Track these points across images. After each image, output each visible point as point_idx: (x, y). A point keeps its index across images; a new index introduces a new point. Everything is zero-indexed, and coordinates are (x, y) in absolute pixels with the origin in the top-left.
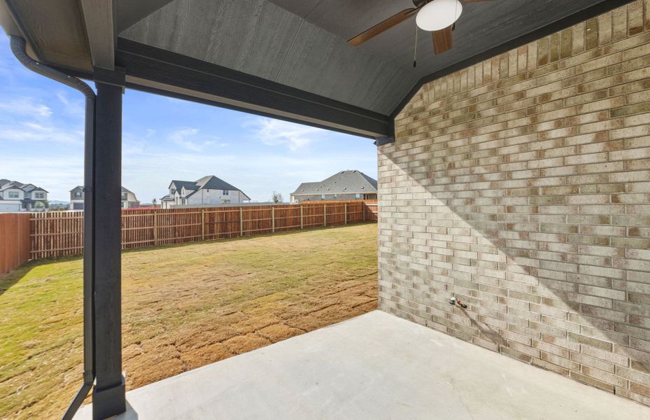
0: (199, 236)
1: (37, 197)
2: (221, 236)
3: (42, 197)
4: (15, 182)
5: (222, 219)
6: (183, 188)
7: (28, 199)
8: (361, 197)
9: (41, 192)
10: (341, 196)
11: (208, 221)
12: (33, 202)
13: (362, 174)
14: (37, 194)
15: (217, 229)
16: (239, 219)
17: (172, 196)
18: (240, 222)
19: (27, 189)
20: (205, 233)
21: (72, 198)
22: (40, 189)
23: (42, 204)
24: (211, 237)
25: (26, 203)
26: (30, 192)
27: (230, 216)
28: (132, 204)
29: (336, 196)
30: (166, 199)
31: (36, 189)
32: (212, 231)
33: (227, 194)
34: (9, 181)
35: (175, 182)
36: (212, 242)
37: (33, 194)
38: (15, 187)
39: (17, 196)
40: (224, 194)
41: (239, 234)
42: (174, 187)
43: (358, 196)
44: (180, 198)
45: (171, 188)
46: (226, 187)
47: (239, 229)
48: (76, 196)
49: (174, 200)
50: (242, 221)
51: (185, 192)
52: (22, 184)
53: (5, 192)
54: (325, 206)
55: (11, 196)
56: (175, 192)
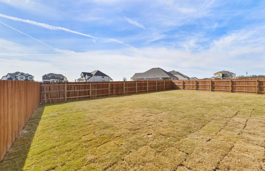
0: (107, 94)
1: (30, 79)
2: (116, 94)
3: (32, 79)
4: (22, 73)
5: (116, 87)
6: (86, 75)
7: (27, 79)
8: (162, 79)
10: (153, 78)
11: (111, 88)
13: (161, 69)
14: (30, 77)
15: (114, 91)
16: (123, 86)
17: (82, 79)
18: (123, 88)
19: (26, 76)
20: (110, 93)
21: (43, 79)
22: (31, 76)
24: (112, 95)
26: (28, 77)
27: (119, 85)
28: (65, 81)
29: (151, 78)
30: (79, 79)
31: (29, 75)
32: (112, 92)
33: (104, 78)
34: (20, 72)
35: (83, 73)
36: (113, 97)
37: (29, 77)
38: (22, 75)
39: (23, 78)
40: (102, 78)
41: (123, 93)
42: (83, 75)
43: (160, 79)
44: (85, 79)
45: (82, 75)
46: (103, 75)
47: (123, 91)
48: (44, 78)
50: (124, 88)
51: (87, 77)
52: (25, 74)
53: (18, 77)
54: (157, 82)
55: (20, 78)
56: (83, 77)
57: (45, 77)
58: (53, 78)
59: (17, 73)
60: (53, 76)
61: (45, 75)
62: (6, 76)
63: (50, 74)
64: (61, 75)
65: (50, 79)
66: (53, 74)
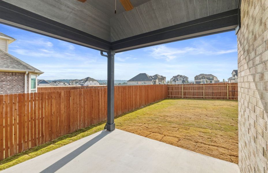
0: (225, 97)
3: (187, 80)
4: (181, 75)
9: (186, 78)
11: (231, 90)
12: (185, 81)
17: (233, 78)
19: (183, 77)
20: (229, 96)
21: (195, 80)
23: (187, 82)
24: (233, 98)
25: (183, 81)
28: (216, 81)
30: (230, 79)
31: (186, 77)
35: (234, 71)
38: (181, 77)
42: (234, 73)
49: (234, 79)
53: (179, 78)
55: (180, 80)
56: (235, 76)
57: (196, 78)
58: (204, 78)
59: (178, 75)
60: (203, 76)
61: (197, 76)
62: (172, 78)
63: (201, 75)
64: (211, 75)
65: (200, 79)
66: (203, 74)
